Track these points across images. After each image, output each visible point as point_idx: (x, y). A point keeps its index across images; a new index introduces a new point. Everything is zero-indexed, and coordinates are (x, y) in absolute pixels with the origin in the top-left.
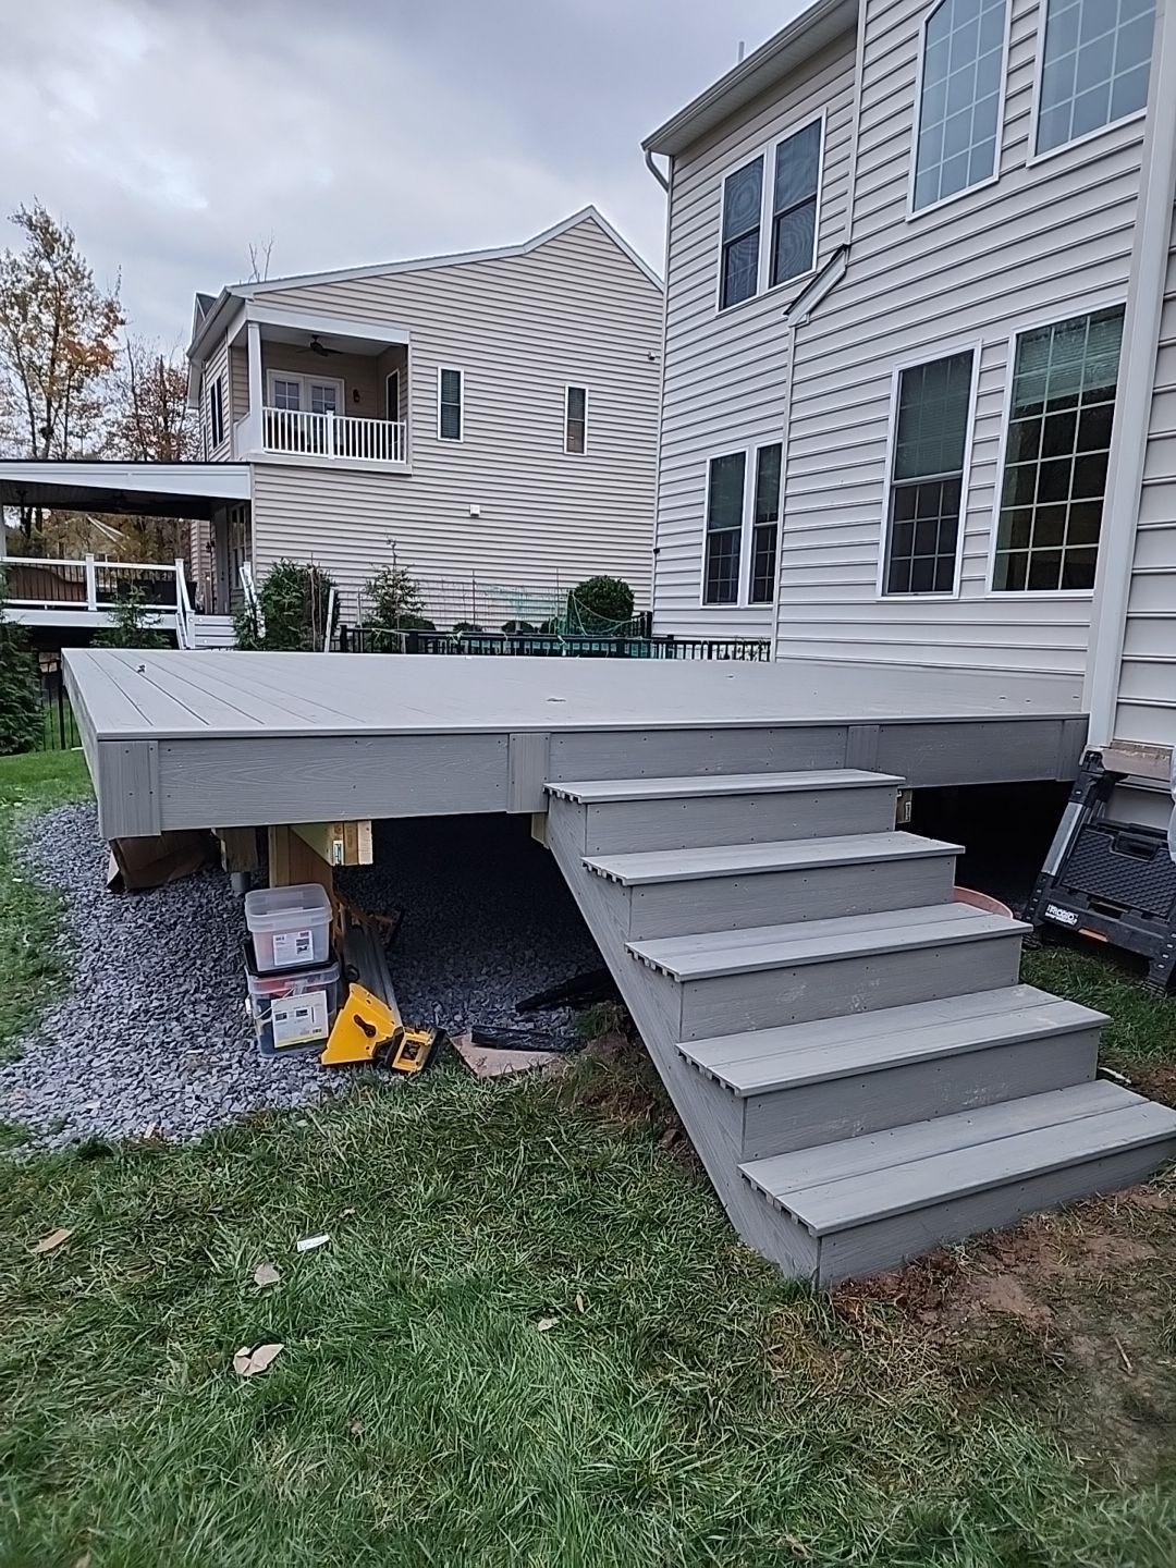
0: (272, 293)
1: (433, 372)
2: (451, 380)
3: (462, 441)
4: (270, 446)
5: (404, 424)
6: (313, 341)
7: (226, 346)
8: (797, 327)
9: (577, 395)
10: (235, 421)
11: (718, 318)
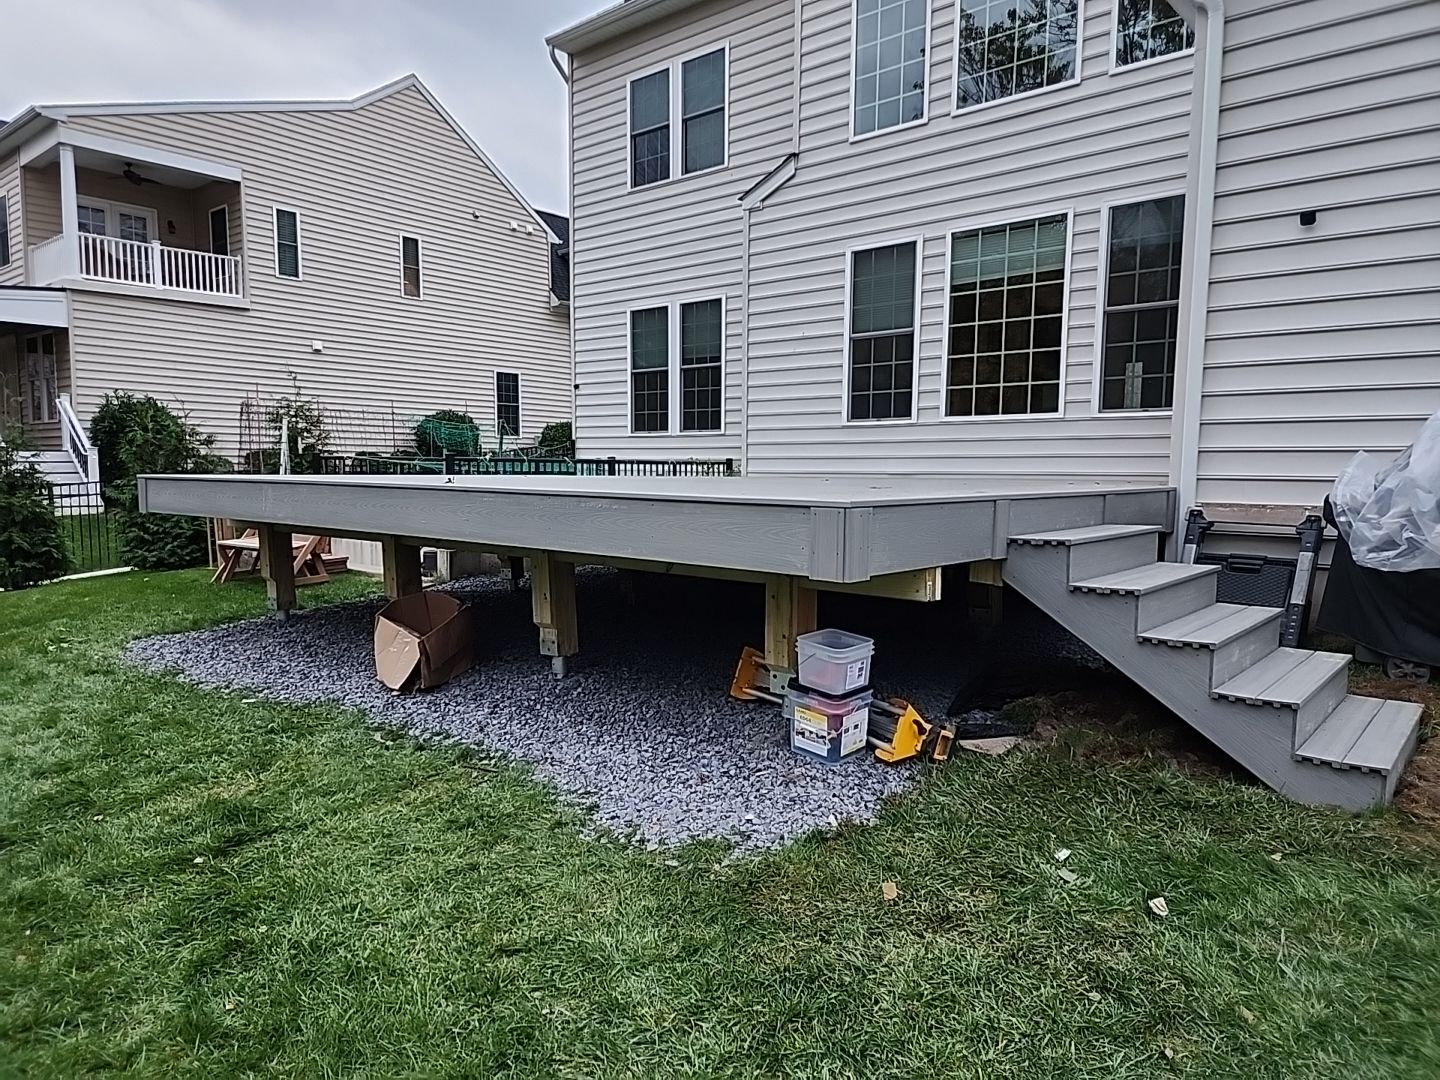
0: (85, 117)
1: (269, 211)
2: (286, 220)
3: (300, 279)
4: (88, 273)
5: (239, 258)
6: (127, 168)
7: (17, 165)
8: (751, 211)
9: (411, 245)
10: (29, 244)
11: (630, 193)
